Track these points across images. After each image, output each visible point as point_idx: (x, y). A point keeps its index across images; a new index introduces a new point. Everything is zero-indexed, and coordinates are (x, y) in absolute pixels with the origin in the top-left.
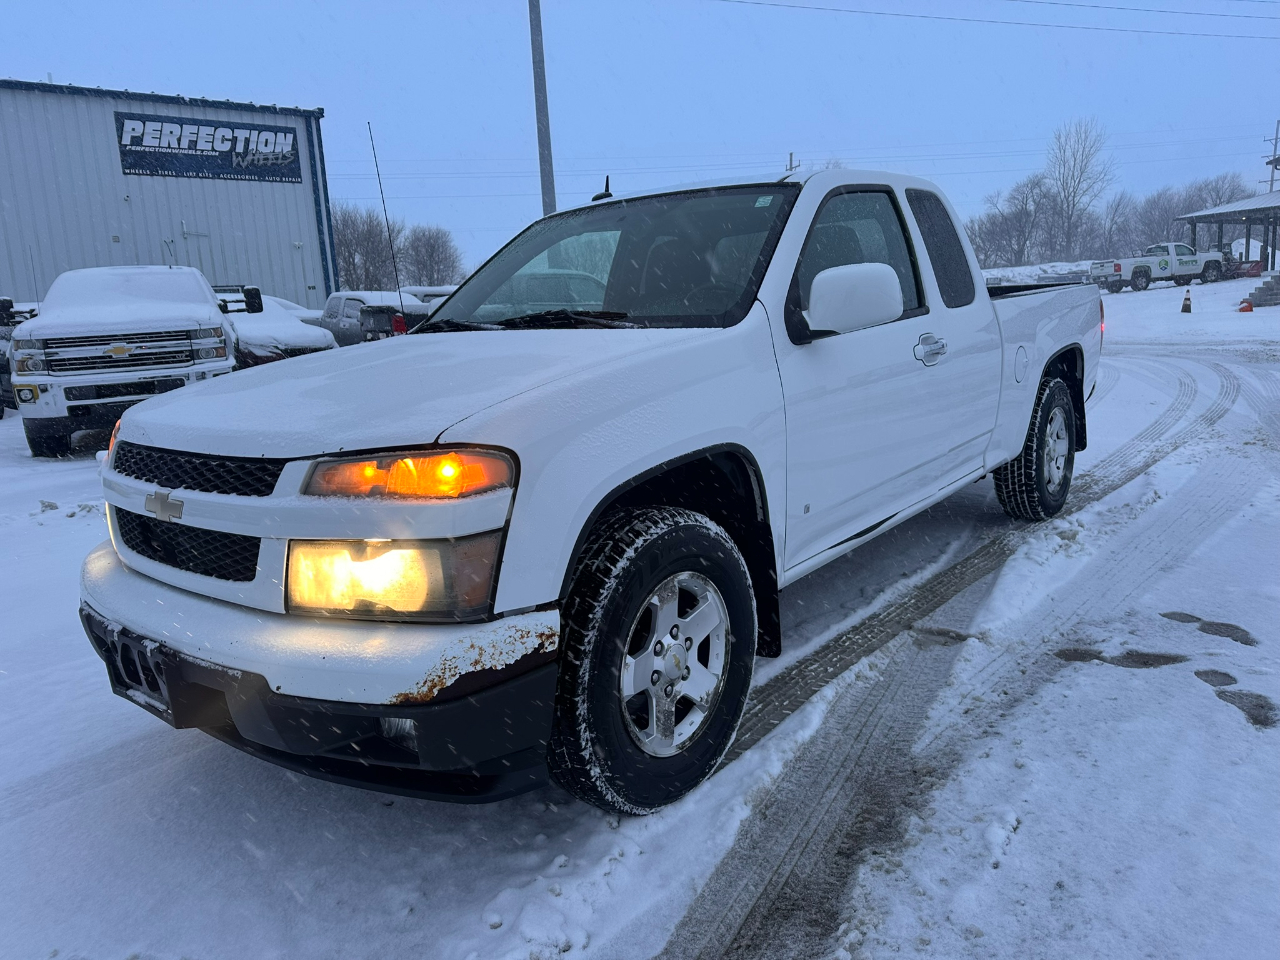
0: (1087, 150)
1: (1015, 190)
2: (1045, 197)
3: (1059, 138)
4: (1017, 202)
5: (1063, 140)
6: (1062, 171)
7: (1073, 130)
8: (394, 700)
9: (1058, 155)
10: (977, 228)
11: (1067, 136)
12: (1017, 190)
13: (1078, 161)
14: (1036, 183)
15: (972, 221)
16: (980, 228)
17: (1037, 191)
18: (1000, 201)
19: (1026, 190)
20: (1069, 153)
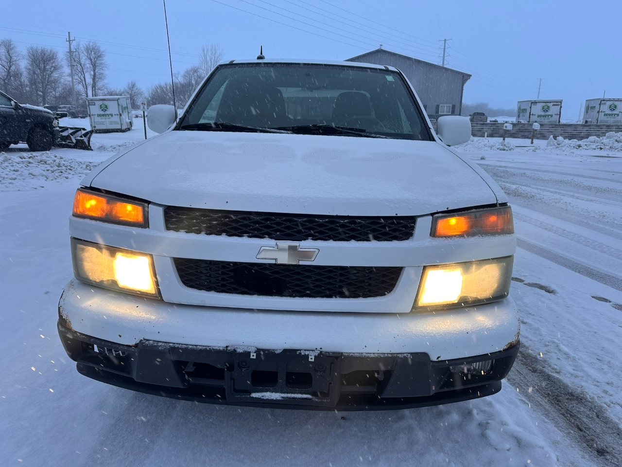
0: (216, 58)
1: (186, 72)
2: (199, 78)
3: (204, 51)
4: (187, 78)
5: (205, 52)
6: (206, 67)
7: (209, 48)
8: (506, 347)
9: (204, 59)
10: (168, 88)
11: (207, 51)
12: (187, 72)
13: (212, 63)
14: (195, 71)
15: (166, 84)
16: (170, 88)
17: (195, 74)
18: (179, 76)
19: (191, 73)
20: (208, 58)
